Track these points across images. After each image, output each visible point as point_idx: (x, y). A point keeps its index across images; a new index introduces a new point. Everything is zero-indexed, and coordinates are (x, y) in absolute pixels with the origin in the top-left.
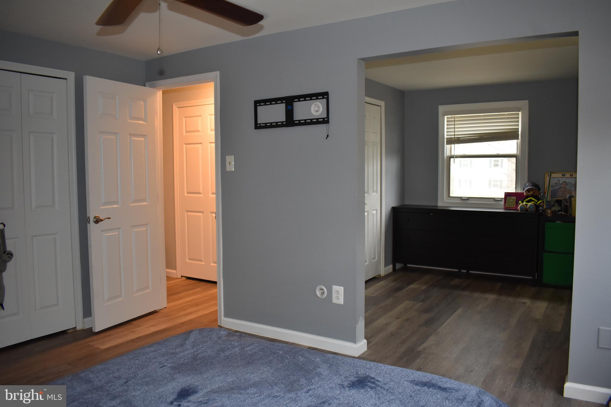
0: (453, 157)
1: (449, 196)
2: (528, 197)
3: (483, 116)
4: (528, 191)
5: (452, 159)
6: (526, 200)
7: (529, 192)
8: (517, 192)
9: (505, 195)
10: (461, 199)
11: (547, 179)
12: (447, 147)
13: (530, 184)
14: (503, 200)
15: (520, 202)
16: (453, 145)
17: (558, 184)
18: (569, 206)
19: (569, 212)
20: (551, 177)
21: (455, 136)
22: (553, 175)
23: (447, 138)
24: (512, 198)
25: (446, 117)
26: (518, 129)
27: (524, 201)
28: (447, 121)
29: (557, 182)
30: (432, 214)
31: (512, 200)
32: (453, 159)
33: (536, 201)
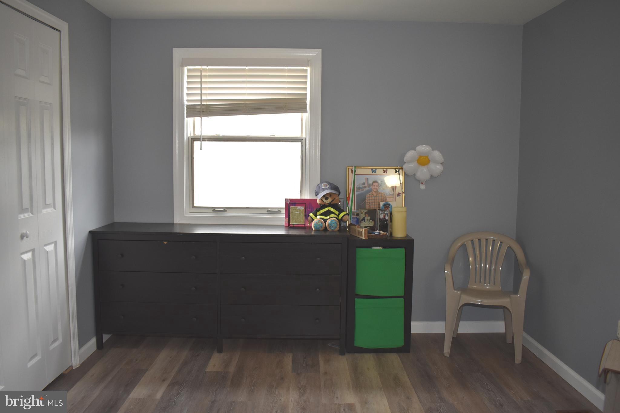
0: (198, 139)
1: (193, 206)
2: (324, 206)
3: (250, 70)
4: (325, 197)
5: (197, 144)
6: (322, 211)
7: (327, 199)
8: (303, 198)
9: (286, 204)
10: (214, 210)
11: (350, 176)
12: (189, 122)
13: (327, 185)
14: (284, 211)
15: (311, 214)
16: (198, 119)
17: (366, 185)
18: (389, 222)
19: (389, 230)
20: (356, 175)
21: (201, 103)
22: (359, 171)
23: (187, 106)
24: (298, 208)
25: (185, 69)
26: (306, 94)
27: (318, 213)
28: (188, 76)
29: (364, 181)
30: (165, 243)
31: (299, 212)
32: (200, 142)
33: (337, 213)
